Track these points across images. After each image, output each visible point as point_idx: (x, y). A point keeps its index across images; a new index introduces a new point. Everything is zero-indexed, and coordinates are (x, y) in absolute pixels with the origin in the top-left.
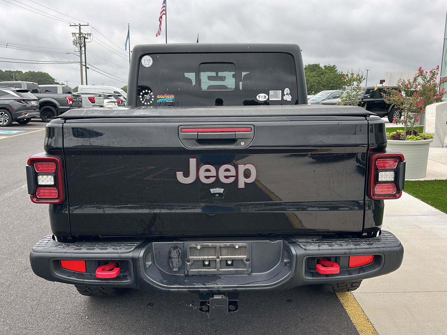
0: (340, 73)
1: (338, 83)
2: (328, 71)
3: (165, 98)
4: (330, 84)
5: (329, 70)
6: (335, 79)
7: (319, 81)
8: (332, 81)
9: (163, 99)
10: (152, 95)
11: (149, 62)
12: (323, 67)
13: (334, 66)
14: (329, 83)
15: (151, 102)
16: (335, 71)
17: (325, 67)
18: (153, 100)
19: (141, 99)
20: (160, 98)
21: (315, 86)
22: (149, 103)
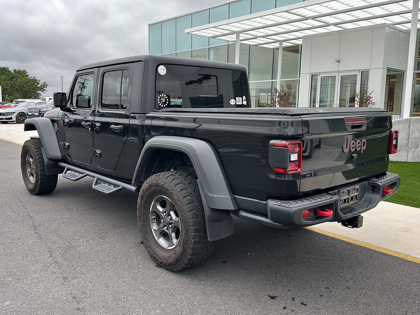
0: (33, 78)
1: (31, 88)
2: (19, 76)
3: (176, 101)
4: (24, 89)
5: (20, 74)
6: (27, 83)
7: (12, 84)
8: (25, 86)
9: (175, 102)
10: (167, 99)
11: (164, 71)
12: (13, 71)
13: (24, 71)
14: (22, 87)
15: (166, 105)
16: (26, 76)
17: (15, 71)
18: (167, 102)
19: (159, 102)
20: (173, 101)
21: (8, 90)
22: (164, 106)
